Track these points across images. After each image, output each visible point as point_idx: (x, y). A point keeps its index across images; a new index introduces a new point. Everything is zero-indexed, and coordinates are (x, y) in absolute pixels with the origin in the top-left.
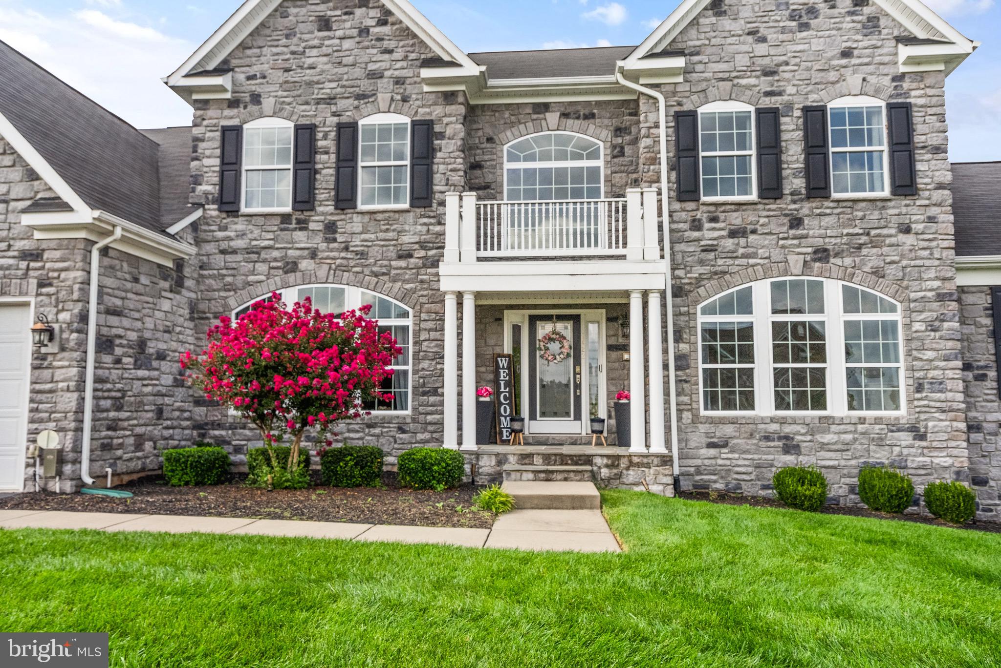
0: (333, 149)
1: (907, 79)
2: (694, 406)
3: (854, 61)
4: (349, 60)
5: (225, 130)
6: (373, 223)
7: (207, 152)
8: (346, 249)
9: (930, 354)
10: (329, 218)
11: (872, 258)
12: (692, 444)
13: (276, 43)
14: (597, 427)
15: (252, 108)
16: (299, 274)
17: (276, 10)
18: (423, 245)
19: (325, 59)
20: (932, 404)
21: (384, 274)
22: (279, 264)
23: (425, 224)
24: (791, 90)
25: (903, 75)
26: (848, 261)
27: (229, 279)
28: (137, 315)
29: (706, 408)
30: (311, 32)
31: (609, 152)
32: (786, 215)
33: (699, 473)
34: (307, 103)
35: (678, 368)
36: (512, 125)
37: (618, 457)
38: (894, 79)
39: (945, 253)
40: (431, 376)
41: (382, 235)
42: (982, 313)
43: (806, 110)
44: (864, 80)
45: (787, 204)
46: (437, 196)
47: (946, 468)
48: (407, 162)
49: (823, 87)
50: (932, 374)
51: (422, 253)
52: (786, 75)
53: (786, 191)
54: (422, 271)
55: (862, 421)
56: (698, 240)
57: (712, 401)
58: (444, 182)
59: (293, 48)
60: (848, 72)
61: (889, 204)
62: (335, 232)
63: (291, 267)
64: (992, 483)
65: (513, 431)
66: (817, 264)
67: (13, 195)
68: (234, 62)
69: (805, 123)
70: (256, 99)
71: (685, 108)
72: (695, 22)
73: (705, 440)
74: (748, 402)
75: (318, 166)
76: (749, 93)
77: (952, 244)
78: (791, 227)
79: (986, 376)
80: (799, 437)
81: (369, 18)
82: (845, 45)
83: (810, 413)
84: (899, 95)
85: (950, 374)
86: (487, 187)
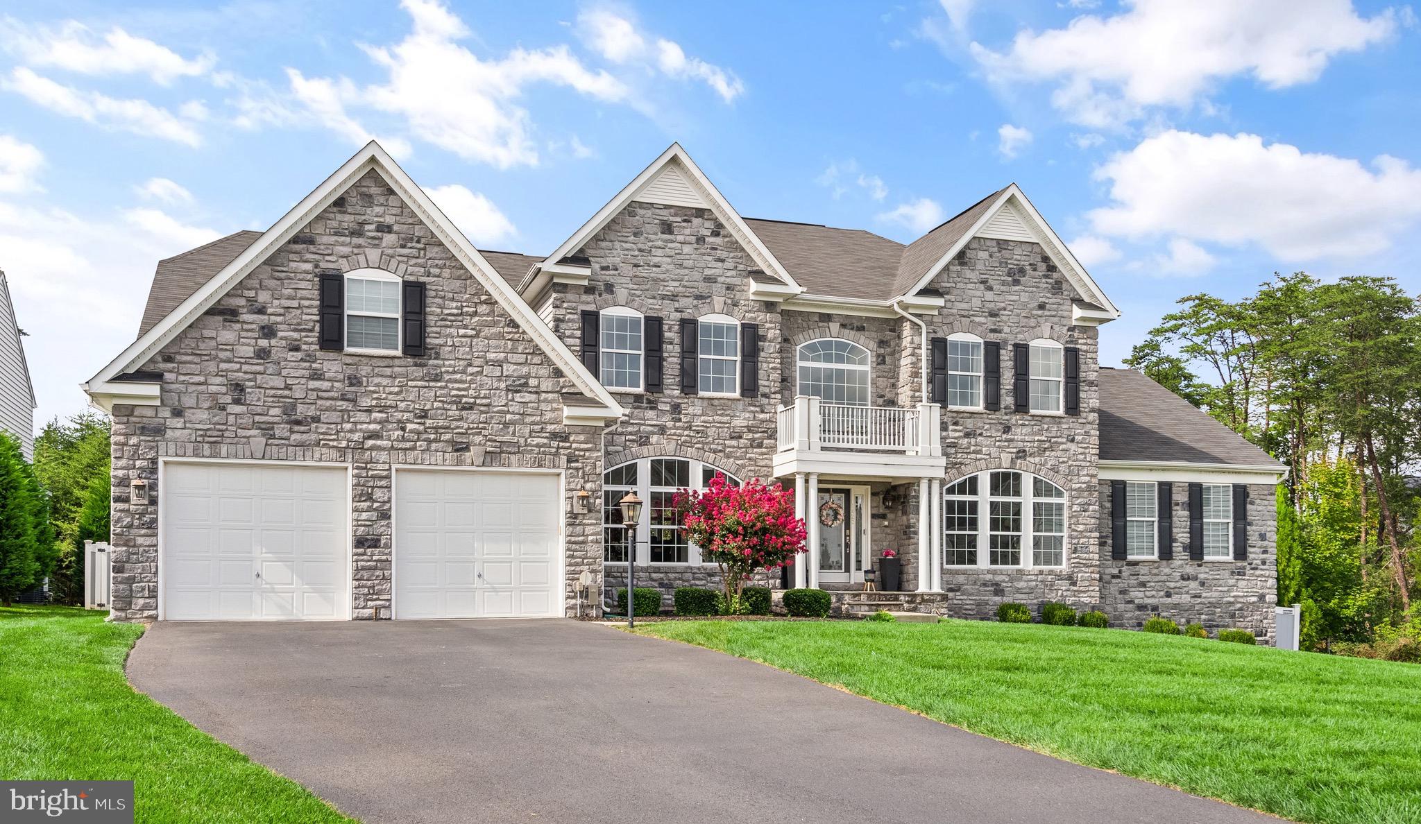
0: (677, 341)
1: (1077, 331)
3: (1047, 313)
4: (690, 263)
5: (585, 314)
6: (711, 408)
8: (690, 428)
9: (1081, 528)
10: (675, 400)
11: (1051, 458)
13: (625, 239)
14: (871, 576)
15: (606, 296)
16: (651, 447)
17: (624, 209)
18: (750, 429)
19: (669, 260)
20: (1081, 561)
21: (720, 451)
22: (634, 438)
23: (752, 412)
24: (1007, 329)
25: (1075, 327)
26: (1037, 460)
29: (947, 564)
30: (656, 234)
31: (874, 359)
32: (1001, 423)
34: (654, 298)
36: (803, 329)
37: (914, 596)
38: (1069, 330)
39: (1093, 457)
42: (1109, 499)
43: (1016, 346)
44: (1052, 327)
45: (1001, 415)
46: (761, 388)
47: (1086, 605)
48: (739, 359)
49: (1026, 329)
50: (1082, 541)
51: (750, 436)
52: (1005, 318)
53: (1002, 406)
54: (750, 450)
55: (1041, 573)
56: (945, 438)
57: (951, 558)
58: (766, 378)
59: (640, 246)
60: (1042, 320)
61: (1064, 420)
62: (680, 413)
63: (644, 441)
66: (1019, 461)
67: (543, 388)
68: (590, 252)
69: (1016, 356)
70: (609, 288)
71: (939, 335)
72: (946, 269)
73: (946, 586)
74: (973, 559)
75: (666, 355)
76: (980, 328)
77: (1098, 451)
78: (1004, 433)
79: (1105, 542)
80: (1004, 584)
81: (705, 228)
82: (1041, 300)
83: (1010, 567)
84: (1071, 342)
85: (1092, 541)
86: (784, 380)
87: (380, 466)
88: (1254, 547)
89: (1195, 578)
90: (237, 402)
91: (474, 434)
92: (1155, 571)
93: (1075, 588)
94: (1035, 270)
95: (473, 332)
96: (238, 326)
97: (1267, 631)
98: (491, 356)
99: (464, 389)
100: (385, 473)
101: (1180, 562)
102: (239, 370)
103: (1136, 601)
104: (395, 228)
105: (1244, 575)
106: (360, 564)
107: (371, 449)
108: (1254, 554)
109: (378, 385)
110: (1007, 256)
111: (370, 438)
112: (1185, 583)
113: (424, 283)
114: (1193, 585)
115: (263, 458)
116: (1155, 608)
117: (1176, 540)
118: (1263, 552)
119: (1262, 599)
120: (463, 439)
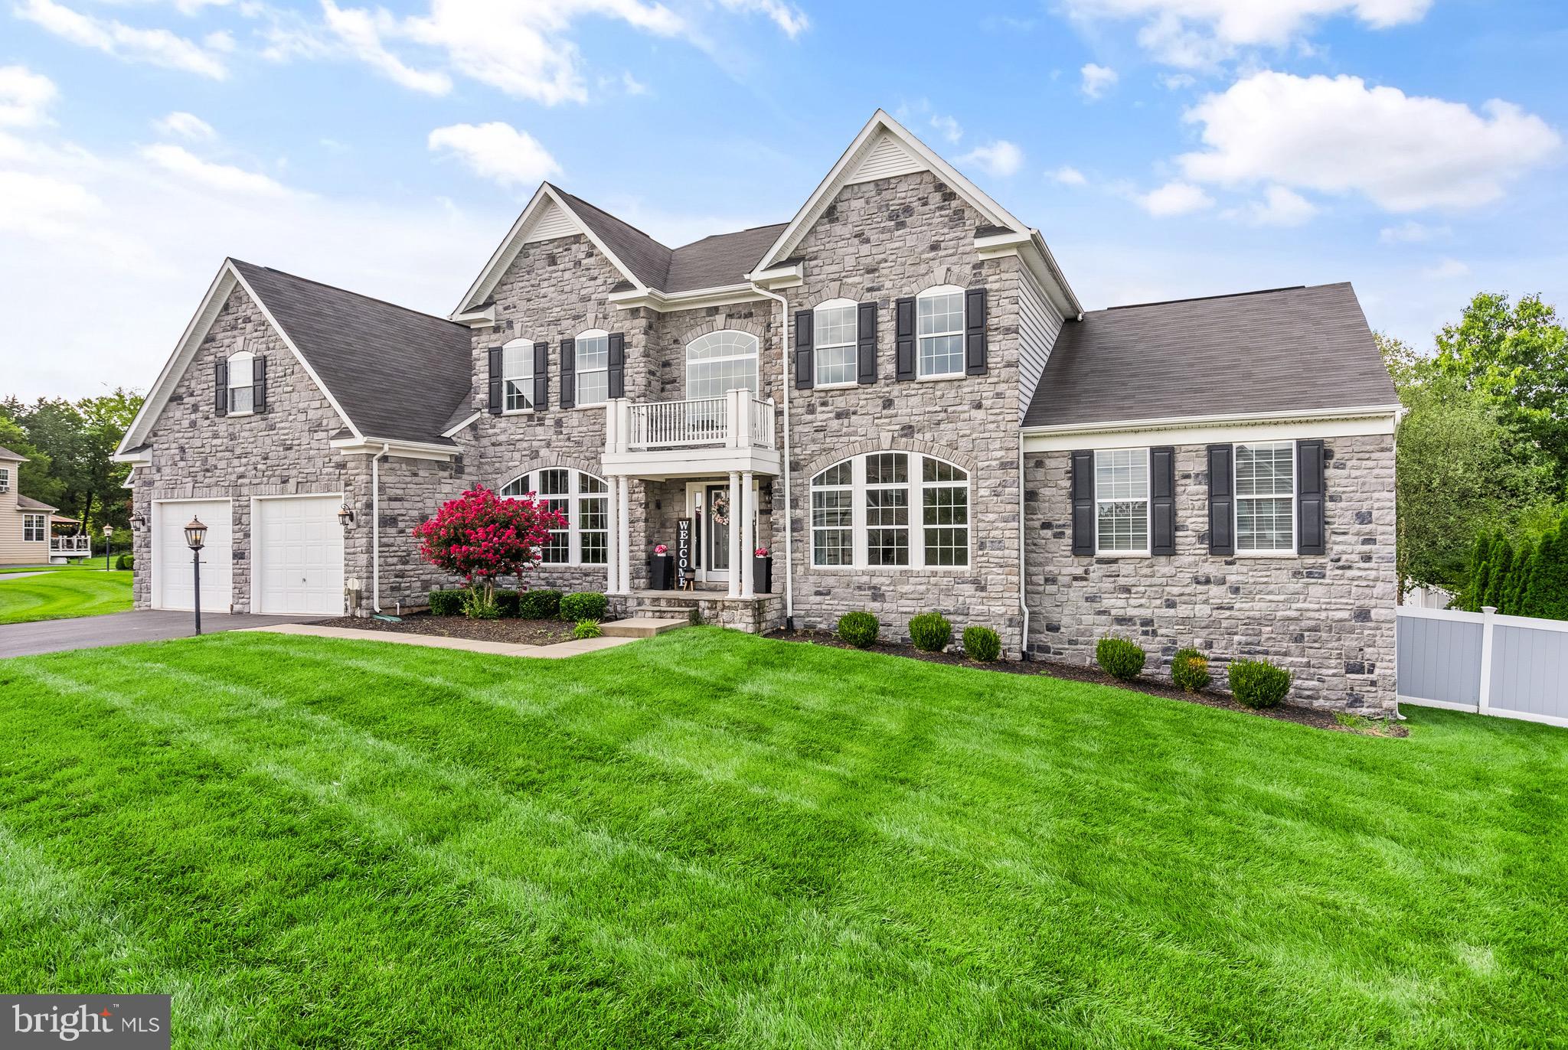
0: (559, 362)
1: (986, 266)
2: (806, 561)
3: (942, 253)
4: (568, 288)
5: (490, 351)
6: (586, 418)
7: (482, 369)
8: (569, 439)
9: (991, 517)
10: (558, 415)
11: (947, 432)
12: (803, 592)
13: (521, 279)
15: (508, 332)
16: (540, 460)
17: (521, 252)
19: (553, 289)
20: (992, 560)
22: (528, 453)
24: (888, 284)
25: (983, 262)
26: (928, 436)
27: (497, 465)
28: (418, 499)
29: (816, 563)
30: (544, 268)
31: (761, 346)
32: (881, 397)
33: (807, 615)
34: (542, 326)
35: (793, 530)
36: (692, 327)
37: (715, 602)
38: (974, 267)
39: (1010, 425)
41: (591, 428)
42: (1063, 476)
43: (899, 302)
44: (948, 270)
45: (881, 388)
47: (997, 615)
48: (606, 368)
49: (914, 279)
50: (993, 533)
52: (885, 272)
53: (880, 377)
55: (934, 574)
56: (812, 422)
57: (819, 556)
59: (533, 282)
60: (934, 264)
61: (964, 383)
62: (561, 426)
63: (535, 455)
64: (1063, 630)
65: (686, 580)
66: (904, 439)
67: (329, 427)
68: (496, 297)
69: (898, 314)
70: (510, 324)
71: (804, 308)
72: (813, 231)
73: (813, 589)
74: (848, 558)
75: (550, 375)
76: (854, 290)
78: (884, 408)
79: (1063, 533)
80: (883, 588)
81: (580, 252)
82: (934, 239)
83: (896, 568)
84: (977, 282)
85: (1007, 533)
86: (674, 381)
87: (244, 499)
88: (1344, 533)
89: (1223, 582)
90: (182, 459)
91: (292, 469)
92: (1146, 571)
94: (925, 204)
96: (183, 406)
97: (1373, 666)
98: (301, 405)
100: (247, 504)
101: (1192, 559)
102: (183, 437)
103: (1113, 612)
104: (253, 317)
105: (1323, 577)
106: (236, 571)
107: (241, 486)
108: (1343, 544)
109: (243, 438)
110: (888, 197)
111: (240, 477)
112: (1201, 588)
113: (265, 357)
114: (1214, 590)
115: (192, 496)
116: (1147, 622)
117: (1184, 528)
118: (1366, 542)
119: (1363, 615)
120: (286, 473)
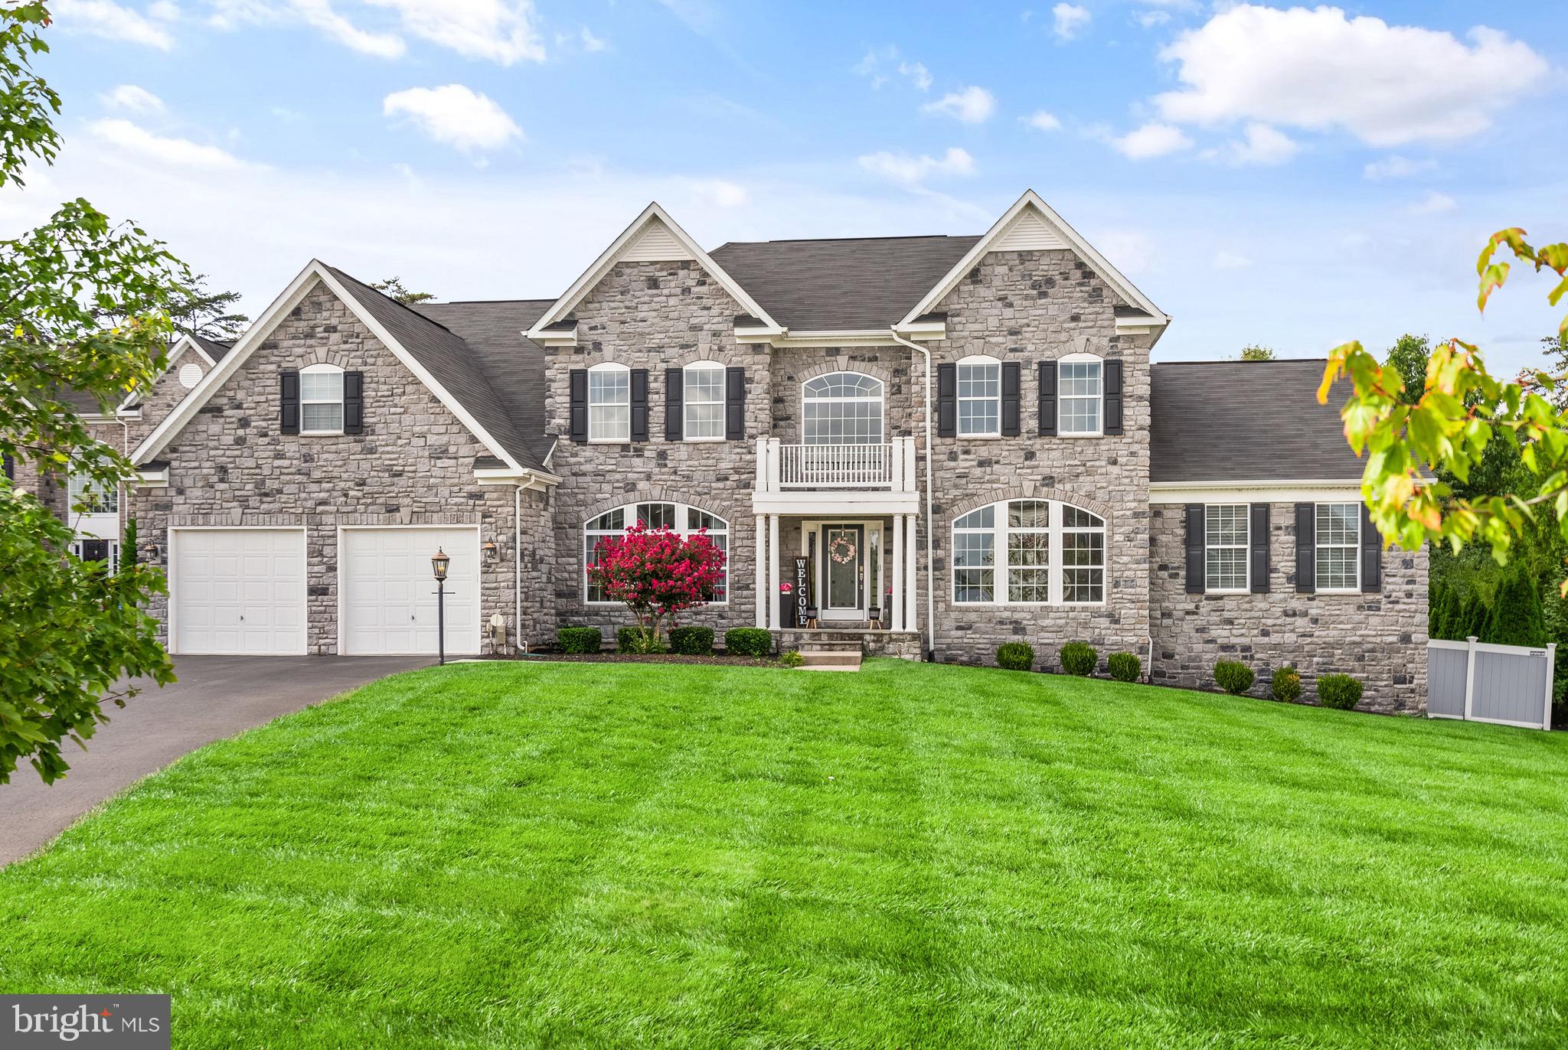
0: (663, 390)
1: (1122, 341)
2: (948, 598)
3: (1081, 324)
4: (675, 315)
5: (573, 373)
6: (696, 452)
7: (559, 391)
8: (675, 473)
9: (1125, 559)
10: (661, 447)
11: (1086, 484)
12: (945, 627)
13: (612, 299)
14: (874, 614)
15: (595, 354)
16: (637, 493)
17: (612, 270)
18: (737, 471)
19: (655, 313)
20: (1125, 597)
21: (706, 493)
22: (621, 485)
23: (738, 453)
24: (1030, 347)
25: (1119, 337)
26: (1068, 486)
27: (581, 497)
28: (532, 532)
29: (957, 600)
30: (642, 290)
31: (888, 390)
32: (1022, 449)
33: (949, 648)
34: (640, 351)
35: (935, 569)
36: (809, 365)
37: (882, 635)
38: (1111, 340)
39: (1142, 481)
40: (745, 575)
41: (703, 462)
42: (1179, 525)
43: (1041, 364)
44: (1088, 340)
45: (1023, 441)
46: (748, 430)
47: (1132, 644)
48: (724, 402)
49: (1056, 345)
50: (1126, 574)
51: (736, 477)
52: (1027, 335)
53: (1023, 430)
54: (737, 491)
55: (1073, 609)
56: (954, 469)
57: (960, 593)
58: (753, 419)
59: (627, 304)
60: (1075, 333)
61: (1102, 441)
62: (666, 459)
63: (631, 487)
64: (1177, 657)
65: (808, 617)
66: (1045, 489)
67: (461, 454)
68: (579, 315)
69: (1040, 375)
70: (598, 346)
71: (946, 361)
73: (954, 624)
74: (989, 593)
75: (651, 404)
76: (997, 349)
77: (1148, 474)
78: (1026, 459)
79: (1178, 574)
80: (1025, 622)
81: (690, 278)
82: (1074, 311)
83: (1036, 604)
84: (1114, 353)
85: (1139, 574)
86: (788, 418)
87: (327, 528)
88: (1394, 576)
89: (1305, 614)
90: (222, 481)
91: (403, 497)
92: (1247, 606)
93: (1117, 626)
94: (1066, 279)
95: (402, 410)
96: (223, 420)
97: (1413, 677)
98: (417, 429)
99: (395, 459)
100: (331, 533)
101: (1282, 596)
102: (223, 456)
103: (1219, 641)
104: (339, 328)
105: (1379, 609)
106: (313, 608)
107: (321, 513)
108: (1394, 585)
109: (326, 460)
110: (1031, 268)
111: (320, 504)
112: (1289, 620)
113: (362, 372)
114: (1300, 622)
115: (241, 524)
116: (1246, 648)
117: (1276, 570)
118: (1409, 582)
119: (1406, 638)
120: (394, 502)
